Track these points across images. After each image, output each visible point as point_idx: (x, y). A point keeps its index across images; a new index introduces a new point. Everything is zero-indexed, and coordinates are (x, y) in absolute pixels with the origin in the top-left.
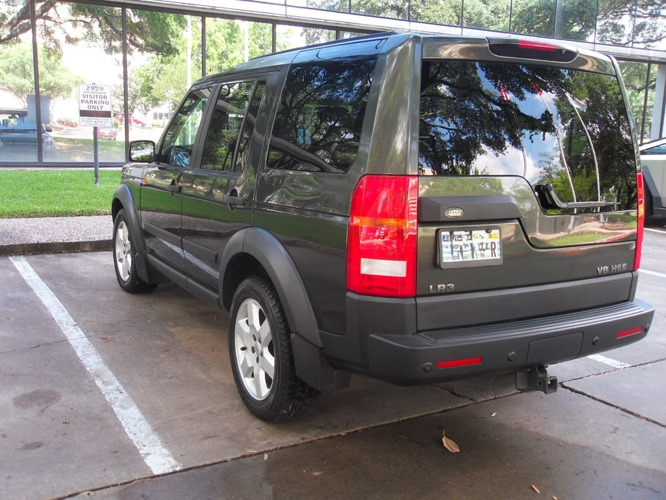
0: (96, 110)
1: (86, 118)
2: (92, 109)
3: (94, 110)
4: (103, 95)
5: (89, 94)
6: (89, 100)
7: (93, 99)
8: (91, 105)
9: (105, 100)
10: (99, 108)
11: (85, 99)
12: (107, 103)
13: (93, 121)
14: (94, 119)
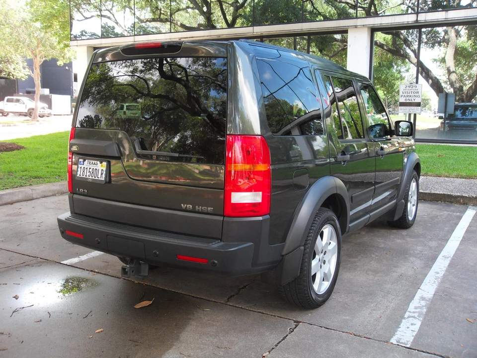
0: (411, 101)
1: (403, 107)
2: (407, 101)
3: (409, 101)
4: (416, 91)
5: (406, 91)
6: (406, 95)
7: (409, 94)
8: (407, 98)
9: (418, 94)
10: (413, 100)
11: (404, 95)
12: (418, 96)
13: (408, 109)
14: (408, 108)
